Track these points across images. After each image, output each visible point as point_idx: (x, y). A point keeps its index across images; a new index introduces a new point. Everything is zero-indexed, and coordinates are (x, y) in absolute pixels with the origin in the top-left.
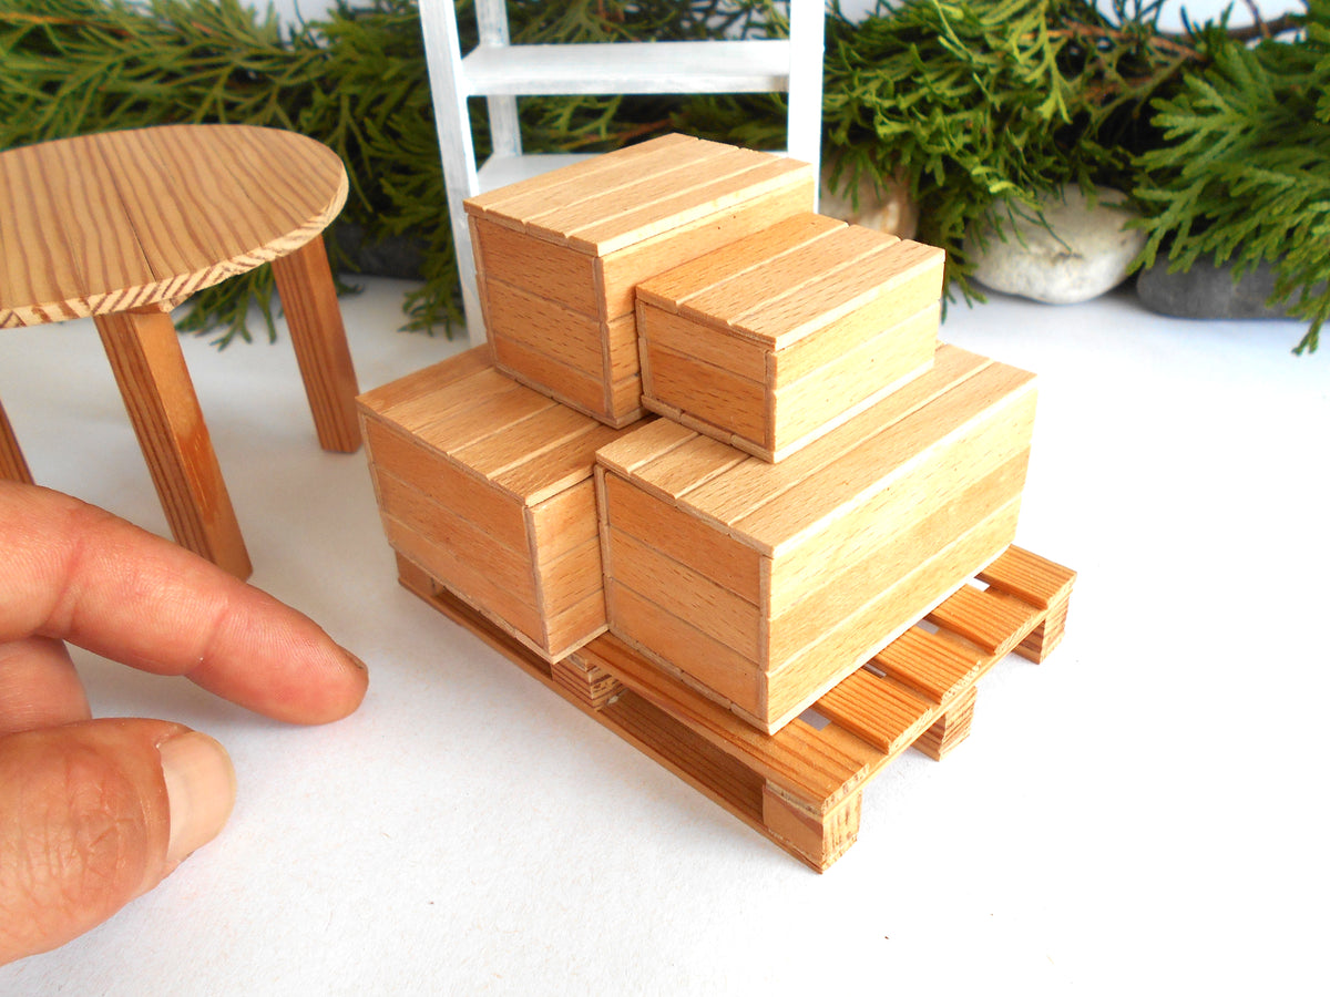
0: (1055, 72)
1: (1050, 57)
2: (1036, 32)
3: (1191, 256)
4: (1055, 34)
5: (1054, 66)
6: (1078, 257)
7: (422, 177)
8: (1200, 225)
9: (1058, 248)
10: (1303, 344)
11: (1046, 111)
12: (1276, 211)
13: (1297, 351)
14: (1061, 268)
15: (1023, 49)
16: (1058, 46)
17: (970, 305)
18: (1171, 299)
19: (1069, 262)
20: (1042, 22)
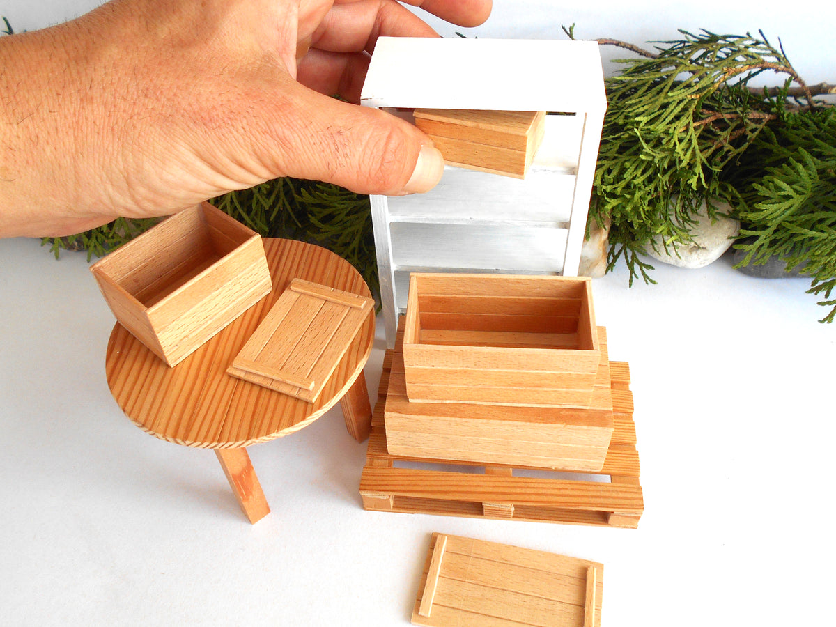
0: (698, 152)
1: (695, 142)
2: (688, 126)
3: (767, 258)
4: (697, 124)
5: (697, 147)
6: (704, 248)
7: (331, 210)
8: (773, 243)
9: (693, 244)
10: (825, 320)
11: (693, 181)
12: (817, 253)
13: (822, 322)
14: (695, 255)
15: (681, 141)
16: (699, 132)
17: (647, 283)
18: (752, 270)
19: (699, 251)
20: (691, 118)
